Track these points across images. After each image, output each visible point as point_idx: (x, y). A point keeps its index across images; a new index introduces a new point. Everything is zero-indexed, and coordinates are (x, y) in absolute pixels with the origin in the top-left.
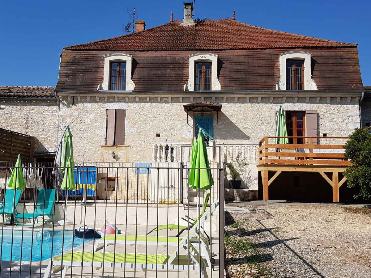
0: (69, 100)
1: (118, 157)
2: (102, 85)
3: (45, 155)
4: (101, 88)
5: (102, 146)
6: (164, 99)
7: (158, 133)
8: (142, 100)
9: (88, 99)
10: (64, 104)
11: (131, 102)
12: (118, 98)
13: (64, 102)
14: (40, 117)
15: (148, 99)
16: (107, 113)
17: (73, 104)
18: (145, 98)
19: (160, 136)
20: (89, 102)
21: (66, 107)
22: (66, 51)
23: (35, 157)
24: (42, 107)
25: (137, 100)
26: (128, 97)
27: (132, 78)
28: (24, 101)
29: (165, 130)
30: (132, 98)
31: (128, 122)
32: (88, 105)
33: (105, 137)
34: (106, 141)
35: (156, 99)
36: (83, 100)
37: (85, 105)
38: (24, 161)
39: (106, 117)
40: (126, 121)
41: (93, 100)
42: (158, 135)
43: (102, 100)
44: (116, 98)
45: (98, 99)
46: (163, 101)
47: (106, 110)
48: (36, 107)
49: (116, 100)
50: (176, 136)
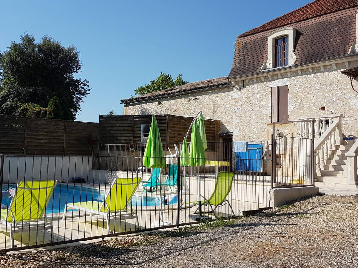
0: (240, 84)
1: (283, 134)
2: (267, 64)
3: (227, 135)
4: (265, 68)
5: (268, 124)
6: (328, 67)
7: (323, 106)
8: (305, 72)
9: (255, 80)
10: (236, 88)
11: (294, 77)
12: (281, 74)
13: (237, 86)
14: (222, 102)
15: (311, 70)
16: (271, 91)
17: (244, 87)
18: (308, 69)
19: (325, 109)
20: (256, 83)
21: (238, 91)
22: (240, 39)
23: (220, 137)
24: (224, 93)
25: (300, 73)
26: (291, 72)
27: (294, 51)
28: (212, 90)
29: (330, 102)
30: (295, 72)
31: (291, 98)
32: (256, 86)
33: (270, 115)
34: (272, 119)
35: (319, 68)
36: (251, 82)
37: (253, 86)
38: (212, 141)
39: (271, 95)
40: (290, 96)
41: (259, 81)
42: (323, 108)
43: (267, 79)
44: (278, 75)
45: (263, 79)
46: (328, 70)
47: (270, 88)
48: (219, 94)
49: (280, 77)
50: (343, 107)
